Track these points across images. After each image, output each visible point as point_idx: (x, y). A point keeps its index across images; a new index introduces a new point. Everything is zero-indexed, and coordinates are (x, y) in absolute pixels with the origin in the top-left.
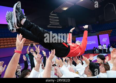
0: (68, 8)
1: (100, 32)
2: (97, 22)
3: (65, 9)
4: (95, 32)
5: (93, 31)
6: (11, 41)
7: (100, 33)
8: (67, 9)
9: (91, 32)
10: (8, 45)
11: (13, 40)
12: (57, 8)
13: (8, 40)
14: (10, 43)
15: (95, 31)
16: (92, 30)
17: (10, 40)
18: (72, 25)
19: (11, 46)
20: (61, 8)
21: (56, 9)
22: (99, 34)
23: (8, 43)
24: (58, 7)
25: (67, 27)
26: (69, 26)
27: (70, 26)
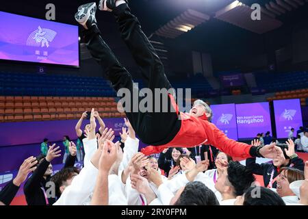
0: (193, 27)
1: (277, 93)
2: (271, 67)
3: (186, 28)
4: (263, 94)
5: (257, 91)
6: (41, 104)
7: (276, 96)
8: (190, 29)
9: (253, 91)
10: (42, 114)
11: (46, 102)
12: (165, 26)
13: (34, 101)
14: (38, 110)
15: (263, 91)
16: (255, 86)
17: (39, 102)
18: (201, 71)
19: (40, 117)
20: (175, 26)
21: (162, 28)
22: (274, 98)
23: (34, 110)
24: (168, 24)
25: (188, 76)
26: (195, 74)
27: (197, 74)
